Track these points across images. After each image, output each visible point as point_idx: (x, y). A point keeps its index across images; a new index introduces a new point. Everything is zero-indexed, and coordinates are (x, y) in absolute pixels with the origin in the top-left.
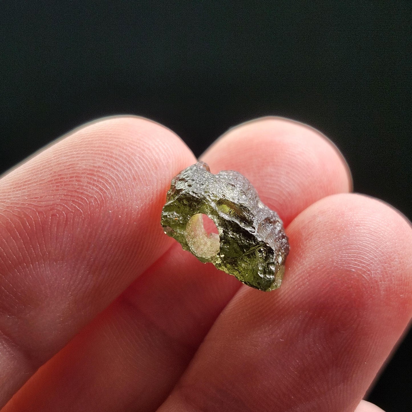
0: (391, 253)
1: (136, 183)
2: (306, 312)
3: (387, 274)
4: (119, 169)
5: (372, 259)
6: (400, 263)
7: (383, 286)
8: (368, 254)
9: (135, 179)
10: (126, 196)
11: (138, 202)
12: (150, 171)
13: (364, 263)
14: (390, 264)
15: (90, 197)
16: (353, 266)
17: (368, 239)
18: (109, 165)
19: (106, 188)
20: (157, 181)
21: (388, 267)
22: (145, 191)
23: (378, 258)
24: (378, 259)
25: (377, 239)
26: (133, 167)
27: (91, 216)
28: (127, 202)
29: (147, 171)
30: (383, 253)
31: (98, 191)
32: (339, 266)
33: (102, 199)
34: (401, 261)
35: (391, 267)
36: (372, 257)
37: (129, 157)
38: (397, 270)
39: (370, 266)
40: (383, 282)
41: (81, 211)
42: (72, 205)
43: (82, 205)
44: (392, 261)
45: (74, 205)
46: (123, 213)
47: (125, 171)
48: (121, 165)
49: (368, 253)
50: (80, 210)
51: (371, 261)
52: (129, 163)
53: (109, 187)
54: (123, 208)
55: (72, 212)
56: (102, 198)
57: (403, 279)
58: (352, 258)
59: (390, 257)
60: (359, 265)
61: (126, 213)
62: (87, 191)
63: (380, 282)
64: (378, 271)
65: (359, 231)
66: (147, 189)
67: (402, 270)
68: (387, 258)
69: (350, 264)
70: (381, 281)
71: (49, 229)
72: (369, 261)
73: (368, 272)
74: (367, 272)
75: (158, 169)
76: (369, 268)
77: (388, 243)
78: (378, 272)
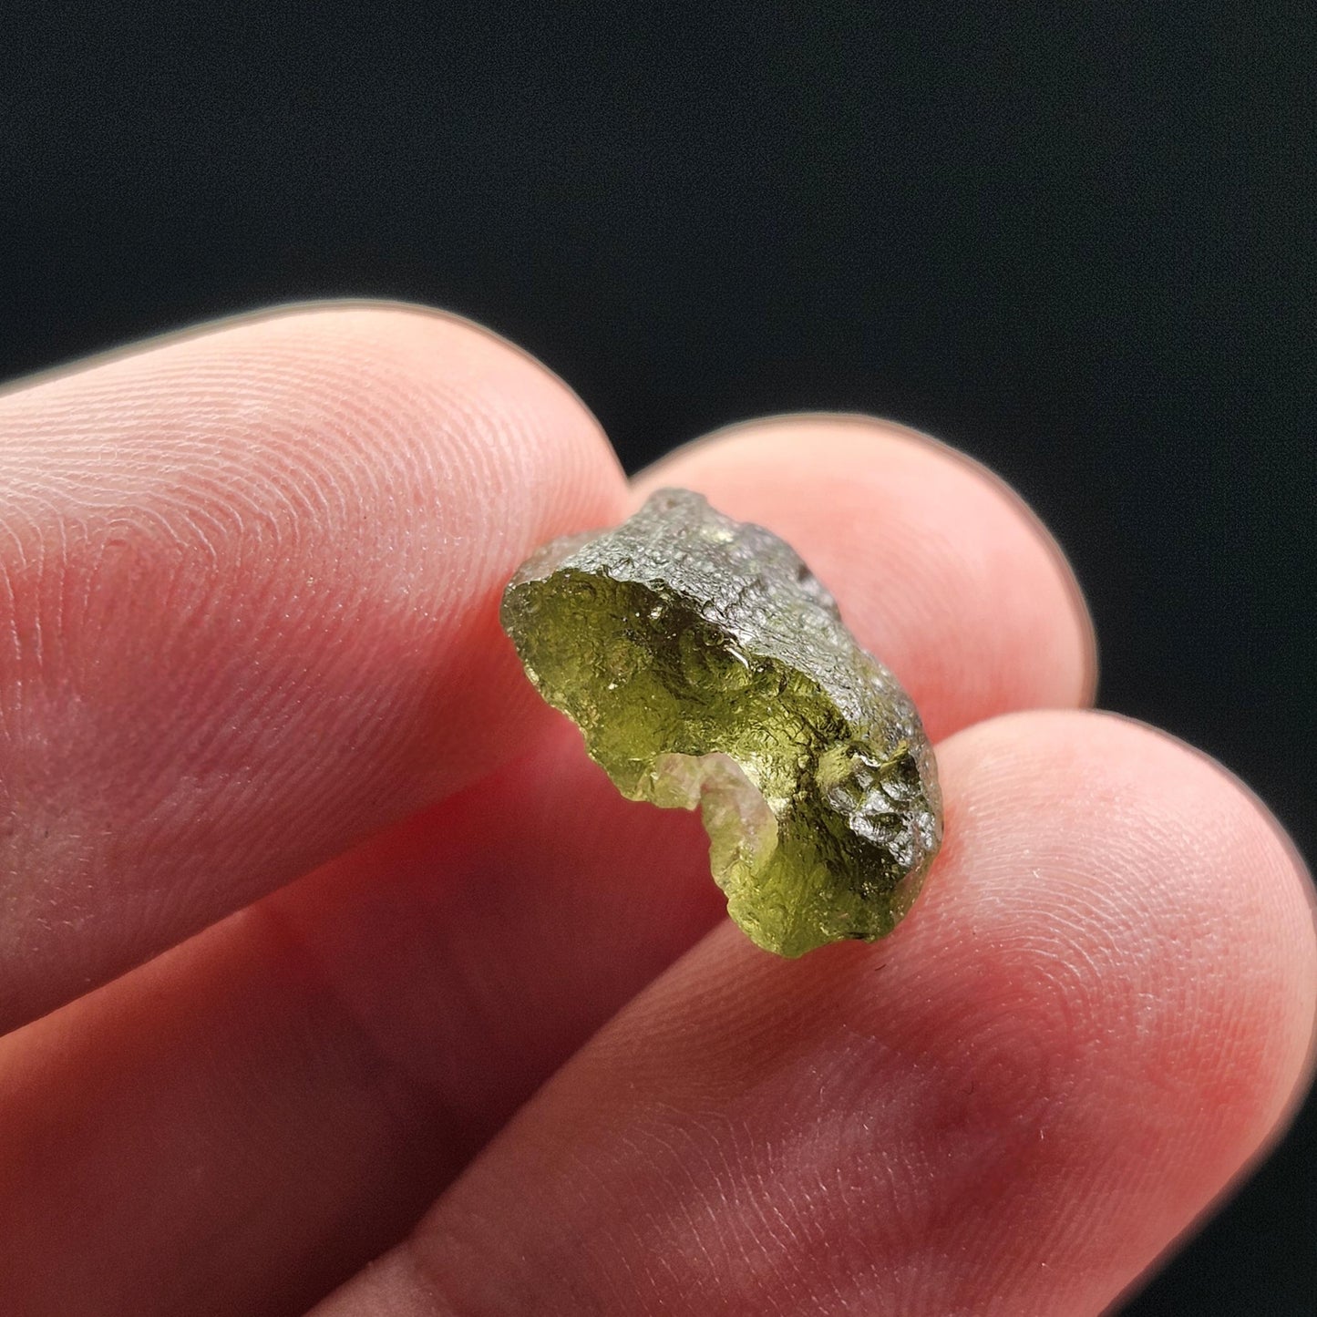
0: (1202, 910)
1: (419, 515)
2: (869, 1041)
3: (1170, 974)
4: (374, 454)
5: (1131, 911)
6: (1226, 952)
7: (1149, 1008)
8: (1118, 894)
9: (417, 498)
10: (374, 545)
11: (412, 576)
12: (474, 490)
13: (1099, 919)
14: (1188, 945)
15: (253, 513)
16: (1057, 918)
17: (1129, 845)
18: (343, 433)
19: (315, 500)
20: (492, 529)
21: (1179, 951)
22: (443, 548)
23: (1149, 913)
24: (1151, 917)
25: (1163, 854)
26: (422, 460)
27: (239, 577)
28: (375, 566)
29: (467, 488)
30: (1170, 902)
31: (287, 502)
32: (1011, 911)
33: (294, 531)
34: (1232, 948)
35: (1189, 956)
36: (1130, 904)
37: (417, 426)
38: (1211, 970)
39: (1117, 933)
40: (1151, 996)
41: (210, 550)
42: (186, 525)
43: (219, 532)
44: (1198, 936)
45: (194, 525)
46: (351, 598)
47: (392, 465)
48: (384, 444)
49: (1119, 889)
50: (210, 545)
51: (1123, 916)
52: (411, 443)
53: (325, 501)
54: (355, 579)
55: (180, 547)
56: (293, 525)
57: (1228, 1007)
58: (1061, 894)
59: (1193, 922)
60: (1078, 922)
61: (363, 598)
62: (248, 494)
63: (1142, 993)
64: (1141, 955)
65: (1108, 815)
66: (451, 542)
67: (1230, 977)
68: (1183, 923)
69: (1050, 912)
70: (1145, 991)
71: (88, 581)
72: (1118, 914)
73: (1106, 951)
74: (1102, 949)
75: (505, 491)
76: (1111, 937)
77: (1195, 876)
78: (1141, 958)
